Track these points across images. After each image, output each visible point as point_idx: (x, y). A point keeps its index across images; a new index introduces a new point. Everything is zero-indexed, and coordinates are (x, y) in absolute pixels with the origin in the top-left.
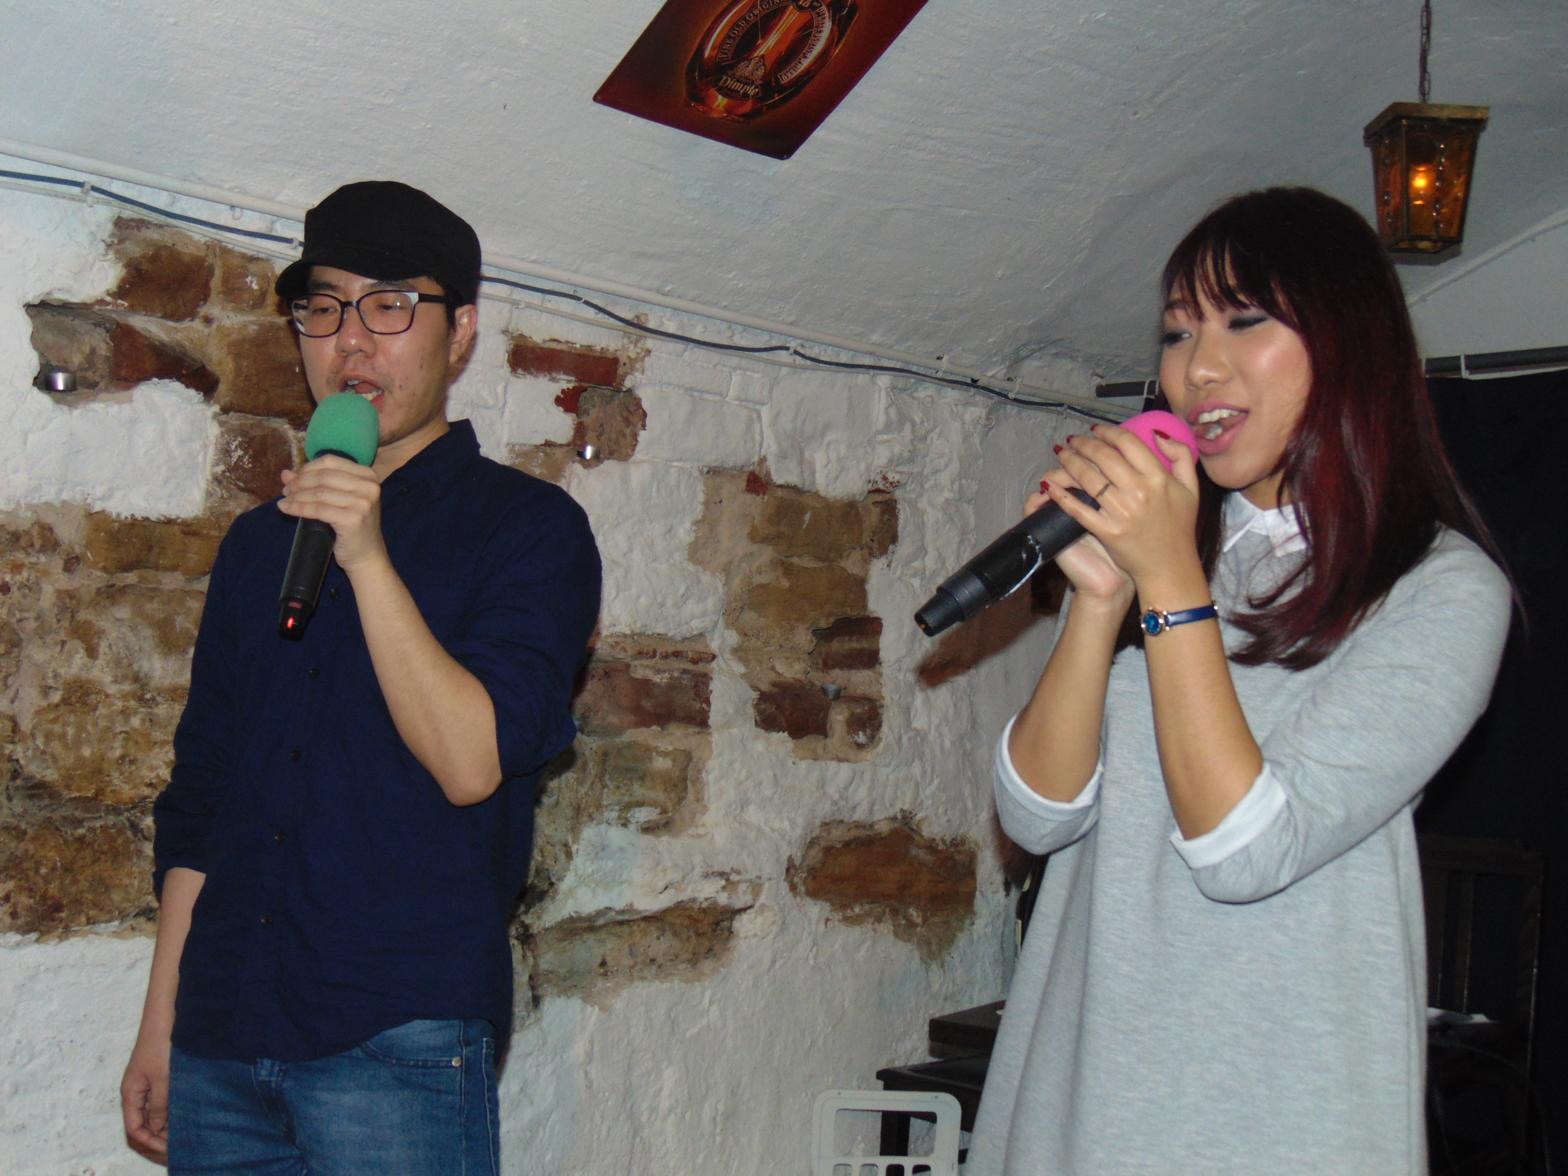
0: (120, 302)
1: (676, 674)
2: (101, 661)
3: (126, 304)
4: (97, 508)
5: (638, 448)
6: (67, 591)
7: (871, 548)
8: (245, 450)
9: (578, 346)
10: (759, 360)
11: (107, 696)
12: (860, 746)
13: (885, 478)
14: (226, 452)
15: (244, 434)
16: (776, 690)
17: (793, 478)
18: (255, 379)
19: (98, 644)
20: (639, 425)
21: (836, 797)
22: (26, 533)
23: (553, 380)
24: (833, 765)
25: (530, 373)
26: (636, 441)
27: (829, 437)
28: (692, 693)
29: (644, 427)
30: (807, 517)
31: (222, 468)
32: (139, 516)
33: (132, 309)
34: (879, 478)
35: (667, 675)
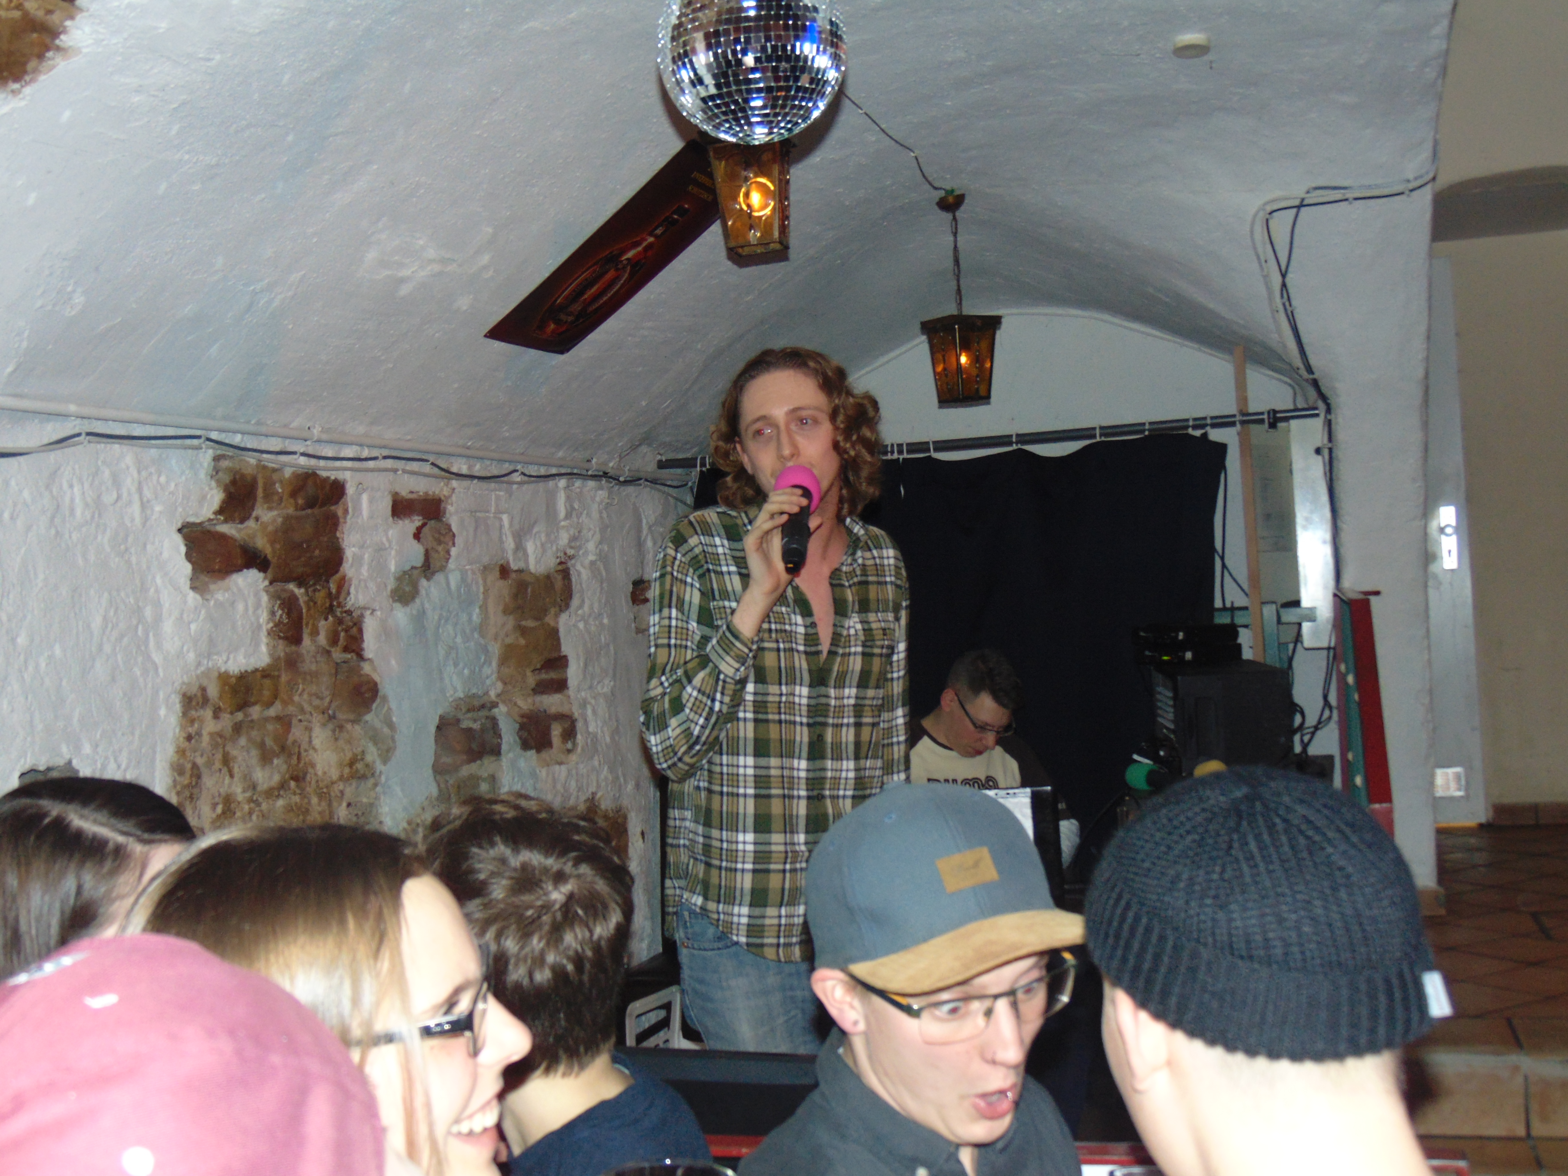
0: (219, 517)
1: (483, 721)
2: (236, 779)
3: (222, 518)
4: (223, 670)
5: (450, 561)
6: (216, 733)
7: (560, 606)
8: (282, 610)
9: (421, 494)
10: (503, 482)
11: (239, 803)
12: (569, 751)
13: (565, 554)
14: (273, 613)
15: (279, 598)
16: (525, 720)
17: (521, 565)
18: (283, 557)
19: (233, 767)
20: (451, 543)
21: (562, 791)
22: (195, 695)
23: (413, 521)
24: (557, 767)
25: (401, 519)
26: (449, 555)
27: (535, 530)
28: (492, 732)
29: (454, 544)
30: (529, 590)
31: (271, 625)
32: (243, 670)
33: (226, 521)
34: (562, 555)
35: (479, 723)
